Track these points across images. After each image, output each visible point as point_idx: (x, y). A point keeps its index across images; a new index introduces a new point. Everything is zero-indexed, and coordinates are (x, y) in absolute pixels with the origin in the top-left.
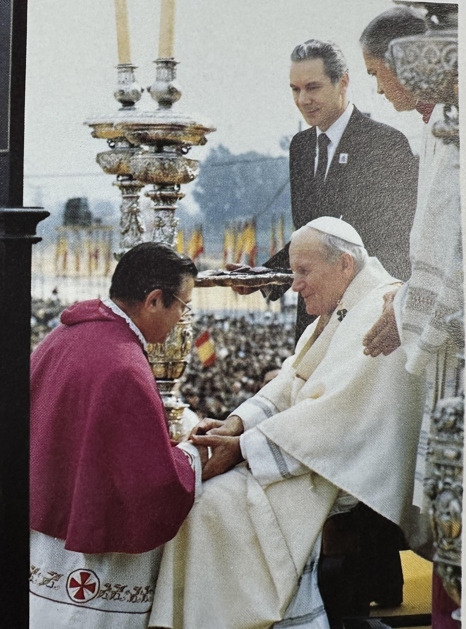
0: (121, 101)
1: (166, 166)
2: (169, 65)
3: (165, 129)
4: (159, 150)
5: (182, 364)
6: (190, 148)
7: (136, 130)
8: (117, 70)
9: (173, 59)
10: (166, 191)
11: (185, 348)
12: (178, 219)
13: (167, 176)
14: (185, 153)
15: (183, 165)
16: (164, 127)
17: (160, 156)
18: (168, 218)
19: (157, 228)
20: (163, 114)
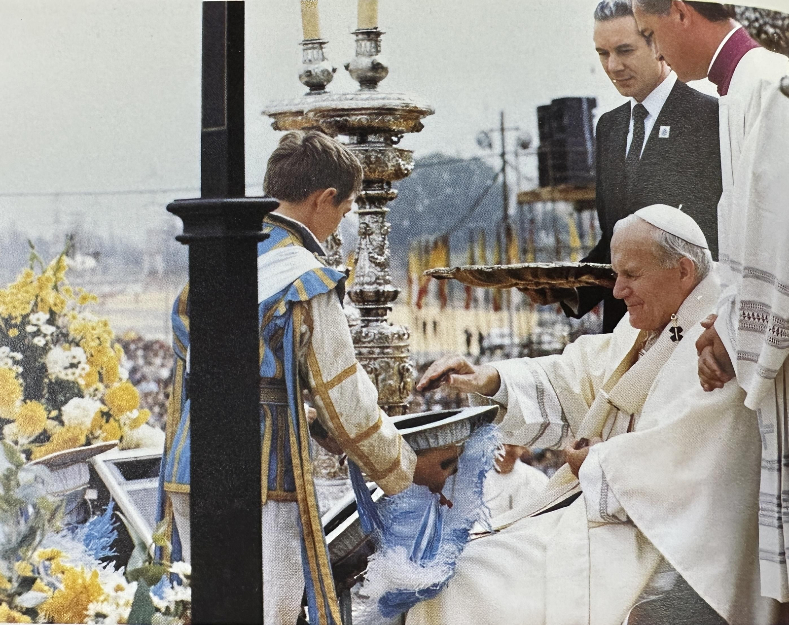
0: (307, 84)
1: (373, 159)
2: (372, 36)
3: (370, 114)
4: (362, 141)
5: (401, 409)
6: (402, 137)
7: (333, 117)
8: (302, 47)
9: (376, 28)
10: (373, 190)
11: (404, 388)
12: (389, 224)
13: (375, 172)
14: (396, 143)
15: (394, 157)
16: (368, 112)
17: (363, 147)
18: (377, 224)
19: (363, 237)
20: (367, 96)
